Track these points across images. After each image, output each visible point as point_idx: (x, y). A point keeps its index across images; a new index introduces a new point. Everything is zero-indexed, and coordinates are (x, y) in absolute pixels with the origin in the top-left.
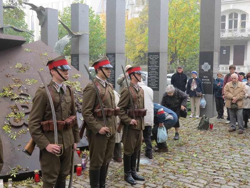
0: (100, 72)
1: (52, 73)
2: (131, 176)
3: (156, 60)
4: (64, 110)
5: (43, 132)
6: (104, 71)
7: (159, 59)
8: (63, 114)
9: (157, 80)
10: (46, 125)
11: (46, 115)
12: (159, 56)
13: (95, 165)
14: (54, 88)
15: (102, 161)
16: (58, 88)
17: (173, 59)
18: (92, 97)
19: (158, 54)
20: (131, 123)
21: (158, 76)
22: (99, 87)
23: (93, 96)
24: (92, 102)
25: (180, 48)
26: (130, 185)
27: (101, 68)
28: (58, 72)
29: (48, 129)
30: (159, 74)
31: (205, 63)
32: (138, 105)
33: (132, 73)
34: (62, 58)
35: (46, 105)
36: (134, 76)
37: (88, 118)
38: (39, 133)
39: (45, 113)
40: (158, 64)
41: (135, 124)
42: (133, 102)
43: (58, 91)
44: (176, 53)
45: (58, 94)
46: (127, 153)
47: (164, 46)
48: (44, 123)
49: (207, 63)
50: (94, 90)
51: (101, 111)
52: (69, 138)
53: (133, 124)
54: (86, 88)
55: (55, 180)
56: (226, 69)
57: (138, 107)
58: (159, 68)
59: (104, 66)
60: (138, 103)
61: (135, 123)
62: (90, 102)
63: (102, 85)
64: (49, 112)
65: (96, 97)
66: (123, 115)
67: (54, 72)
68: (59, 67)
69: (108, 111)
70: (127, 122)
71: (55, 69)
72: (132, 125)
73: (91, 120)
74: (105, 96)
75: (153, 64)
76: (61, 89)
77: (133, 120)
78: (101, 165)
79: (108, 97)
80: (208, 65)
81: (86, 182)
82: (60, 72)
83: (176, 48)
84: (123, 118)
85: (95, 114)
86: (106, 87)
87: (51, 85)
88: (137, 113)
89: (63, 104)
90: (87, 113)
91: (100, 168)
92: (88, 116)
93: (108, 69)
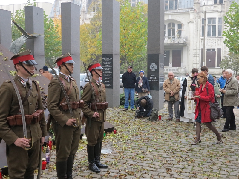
0: (64, 68)
1: (17, 68)
2: (95, 165)
3: (110, 61)
4: (31, 105)
5: (10, 127)
6: (68, 66)
7: (112, 60)
8: (30, 108)
9: (110, 79)
10: (13, 119)
11: (13, 110)
12: (112, 57)
13: (62, 157)
14: (20, 82)
15: (69, 152)
16: (24, 83)
17: (122, 62)
18: (57, 92)
19: (111, 55)
20: (94, 116)
21: (112, 76)
22: (63, 82)
23: (58, 90)
24: (57, 97)
25: (129, 51)
26: (95, 173)
27: (64, 64)
28: (23, 66)
29: (15, 124)
30: (112, 74)
31: (152, 64)
32: (100, 99)
33: (92, 70)
34: (28, 53)
35: (12, 100)
36: (95, 72)
37: (54, 111)
38: (7, 128)
39: (11, 108)
40: (111, 65)
42: (95, 96)
43: (25, 85)
44: (125, 56)
45: (24, 89)
46: (91, 144)
47: (116, 49)
48: (11, 118)
49: (154, 64)
50: (59, 85)
51: (67, 105)
52: (37, 132)
53: (96, 117)
54: (51, 83)
55: (23, 174)
56: (167, 70)
57: (100, 100)
58: (112, 68)
59: (67, 62)
60: (100, 97)
61: (97, 115)
62: (55, 96)
63: (66, 80)
64: (15, 107)
65: (61, 92)
66: (86, 108)
67: (19, 67)
68: (25, 62)
69: (74, 104)
70: (90, 115)
71: (21, 64)
72: (94, 118)
73: (57, 113)
74: (70, 90)
75: (107, 65)
76: (28, 84)
77: (96, 113)
78: (68, 156)
79: (73, 91)
80: (155, 65)
81: (52, 175)
82: (26, 67)
83: (125, 51)
84: (86, 112)
85: (61, 108)
86: (70, 82)
88: (99, 106)
89: (30, 99)
90: (53, 107)
91: (67, 159)
92: (54, 110)
93: (71, 64)
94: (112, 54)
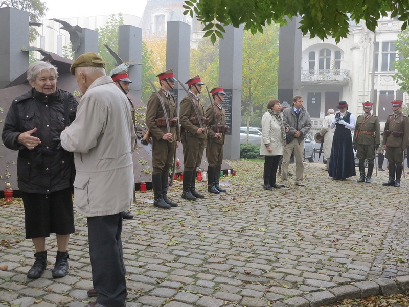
0: (194, 88)
1: (162, 82)
3: (228, 99)
4: (171, 111)
5: (158, 126)
6: (197, 87)
7: (231, 97)
9: (229, 121)
10: (159, 121)
11: (159, 114)
12: (232, 93)
13: (190, 166)
14: (164, 94)
15: (196, 163)
16: (166, 94)
17: (245, 108)
18: (188, 107)
19: (230, 91)
20: (215, 136)
21: (230, 118)
24: (188, 112)
25: (255, 90)
27: (194, 85)
28: (167, 82)
29: (160, 124)
30: (231, 115)
31: (284, 102)
33: (215, 94)
34: (171, 72)
35: (159, 106)
38: (156, 127)
39: (158, 113)
40: (231, 103)
41: (219, 137)
42: (217, 118)
43: (167, 96)
44: (250, 96)
46: (212, 165)
47: (237, 83)
48: (158, 119)
49: (287, 102)
50: (190, 101)
51: (196, 119)
53: (217, 137)
54: (183, 100)
55: (163, 166)
57: (221, 123)
58: (231, 108)
59: (197, 83)
60: (221, 120)
63: (195, 98)
64: (161, 112)
65: (192, 107)
67: (164, 82)
68: (168, 78)
69: (202, 119)
70: (211, 136)
71: (165, 80)
72: (215, 138)
73: (188, 124)
74: (198, 107)
75: (224, 103)
76: (169, 95)
77: (218, 134)
78: (195, 166)
79: (201, 108)
80: (287, 104)
82: (169, 83)
83: (250, 89)
86: (198, 101)
87: (161, 92)
88: (220, 128)
89: (170, 107)
91: (193, 169)
92: (185, 121)
93: (200, 85)
94: (232, 90)
